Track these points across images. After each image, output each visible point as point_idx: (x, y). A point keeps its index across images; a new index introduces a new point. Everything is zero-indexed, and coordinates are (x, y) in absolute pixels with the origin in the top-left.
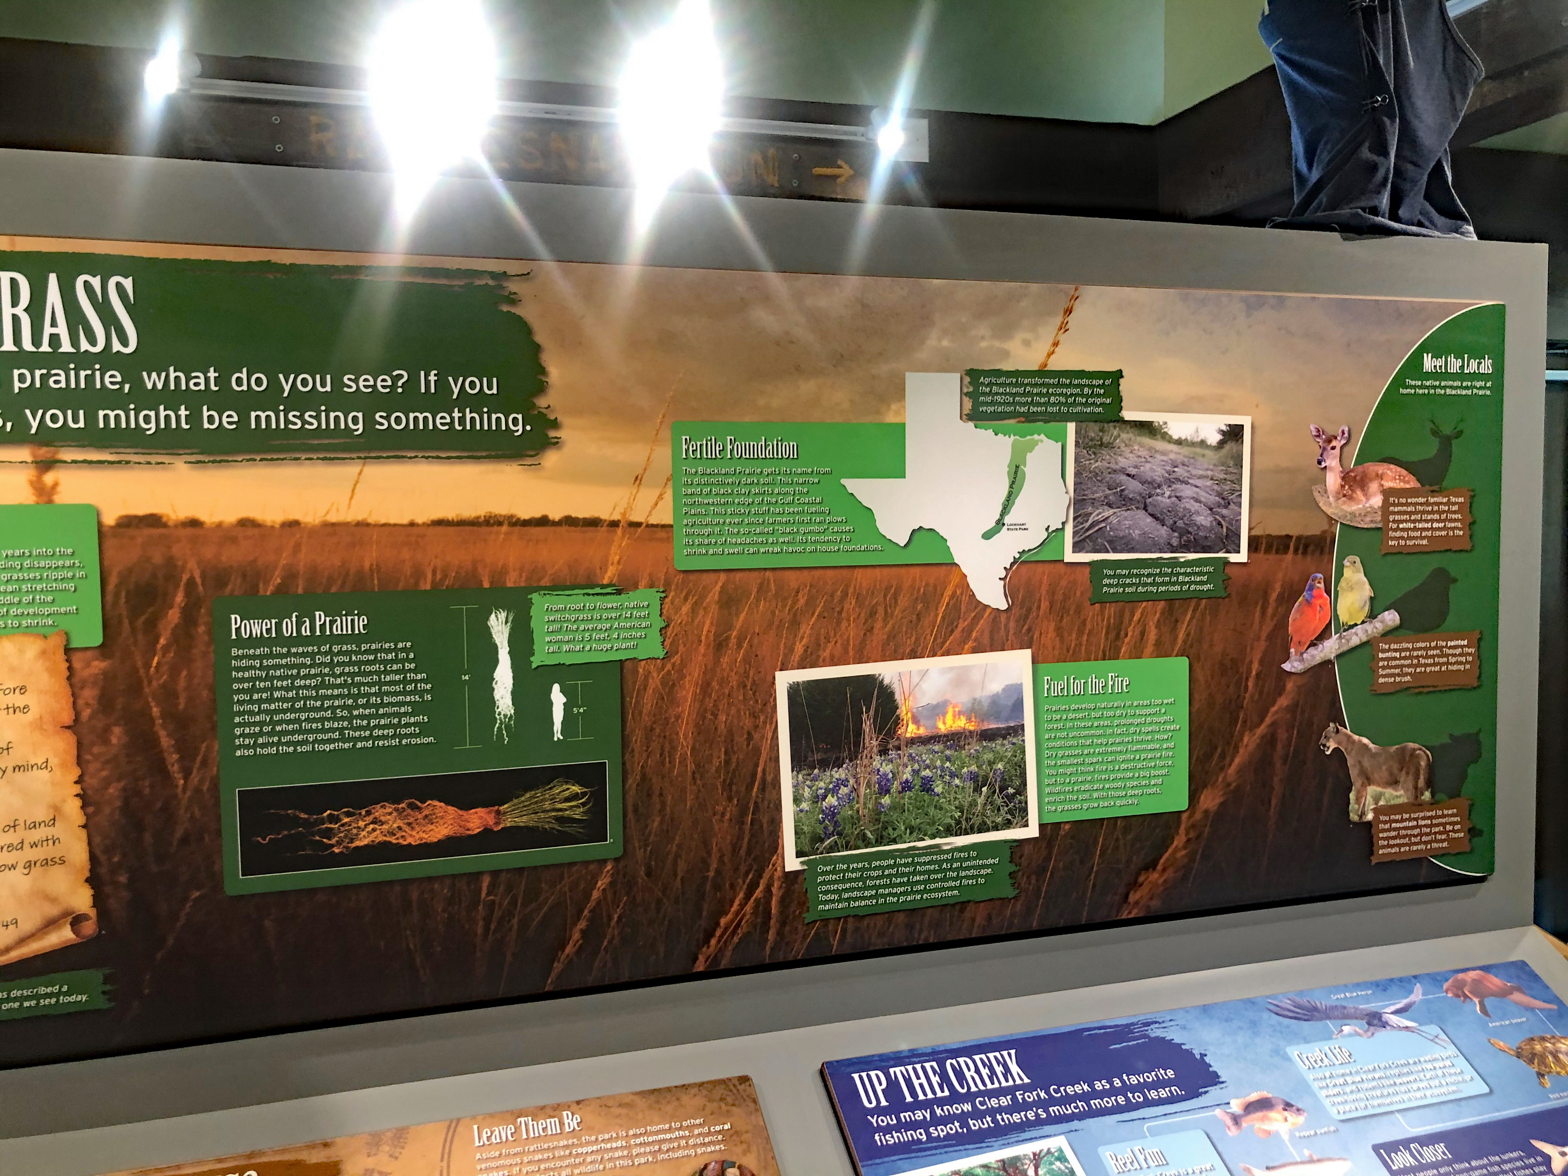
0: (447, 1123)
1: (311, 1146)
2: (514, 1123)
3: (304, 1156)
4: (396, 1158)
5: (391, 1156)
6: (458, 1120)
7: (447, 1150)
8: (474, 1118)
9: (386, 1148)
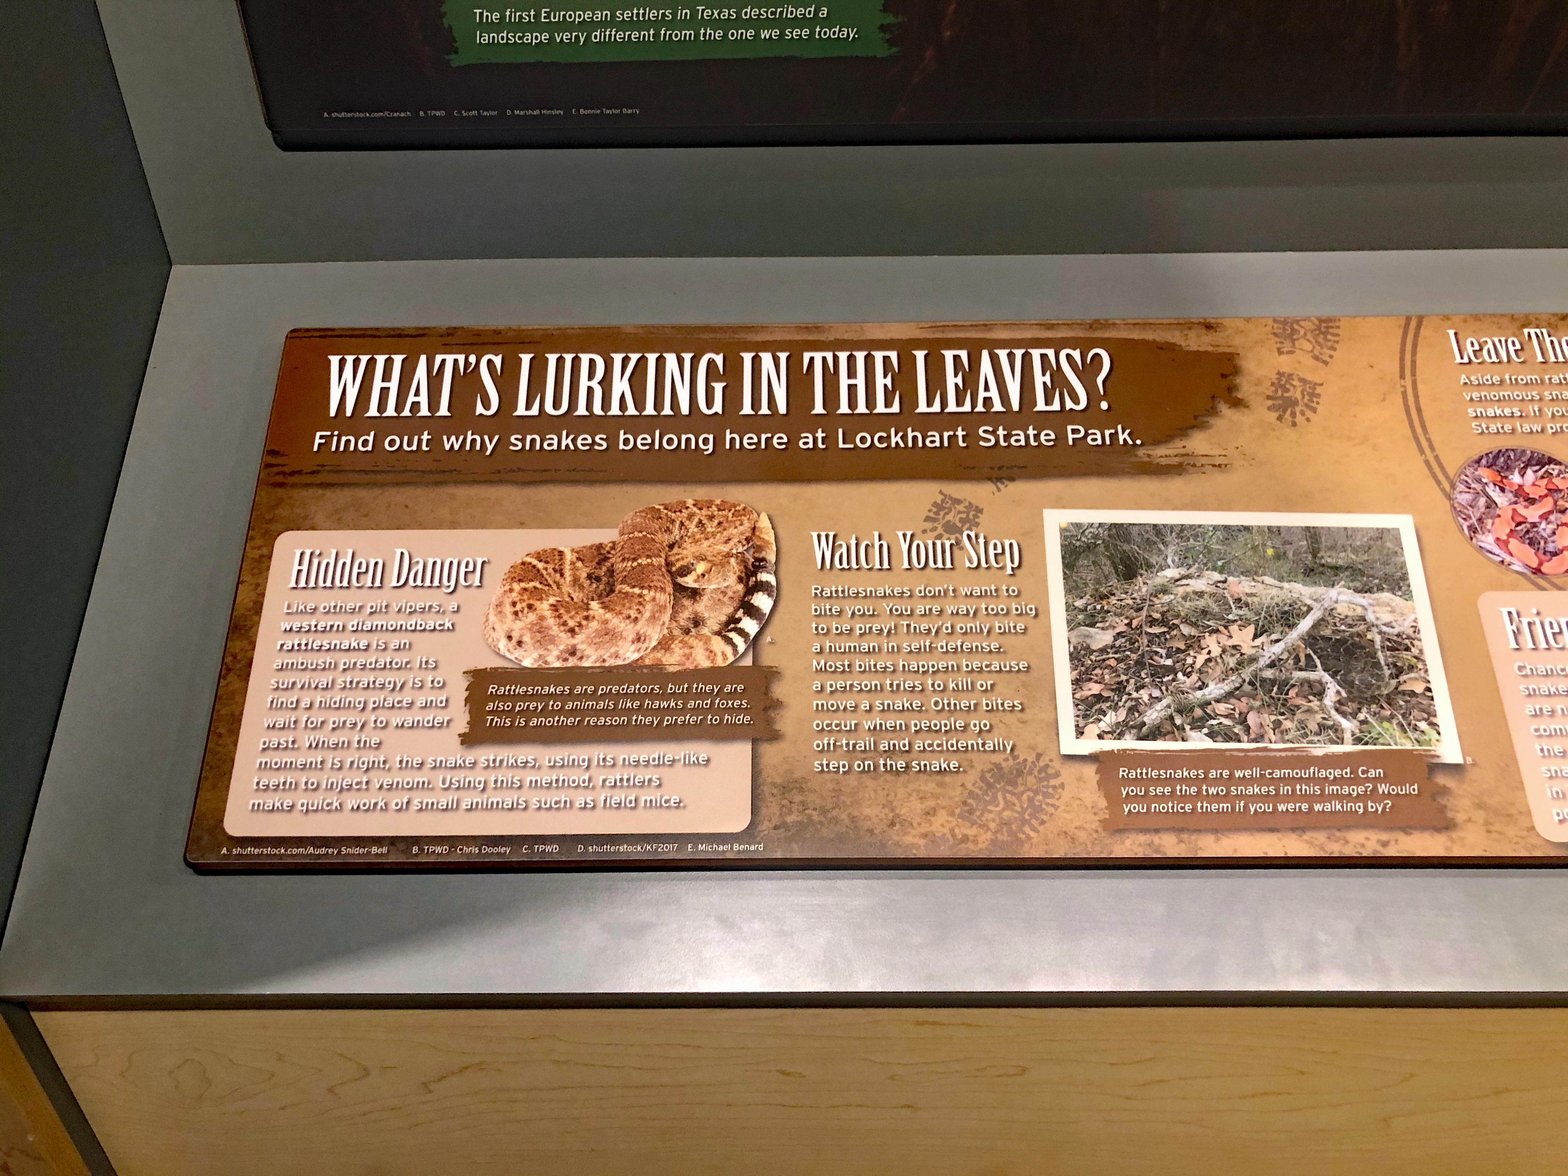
0: (1402, 322)
1: (1187, 325)
2: (1519, 335)
3: (1175, 337)
4: (1326, 363)
5: (1316, 358)
6: (1420, 319)
7: (1408, 363)
8: (1446, 318)
9: (1308, 347)
